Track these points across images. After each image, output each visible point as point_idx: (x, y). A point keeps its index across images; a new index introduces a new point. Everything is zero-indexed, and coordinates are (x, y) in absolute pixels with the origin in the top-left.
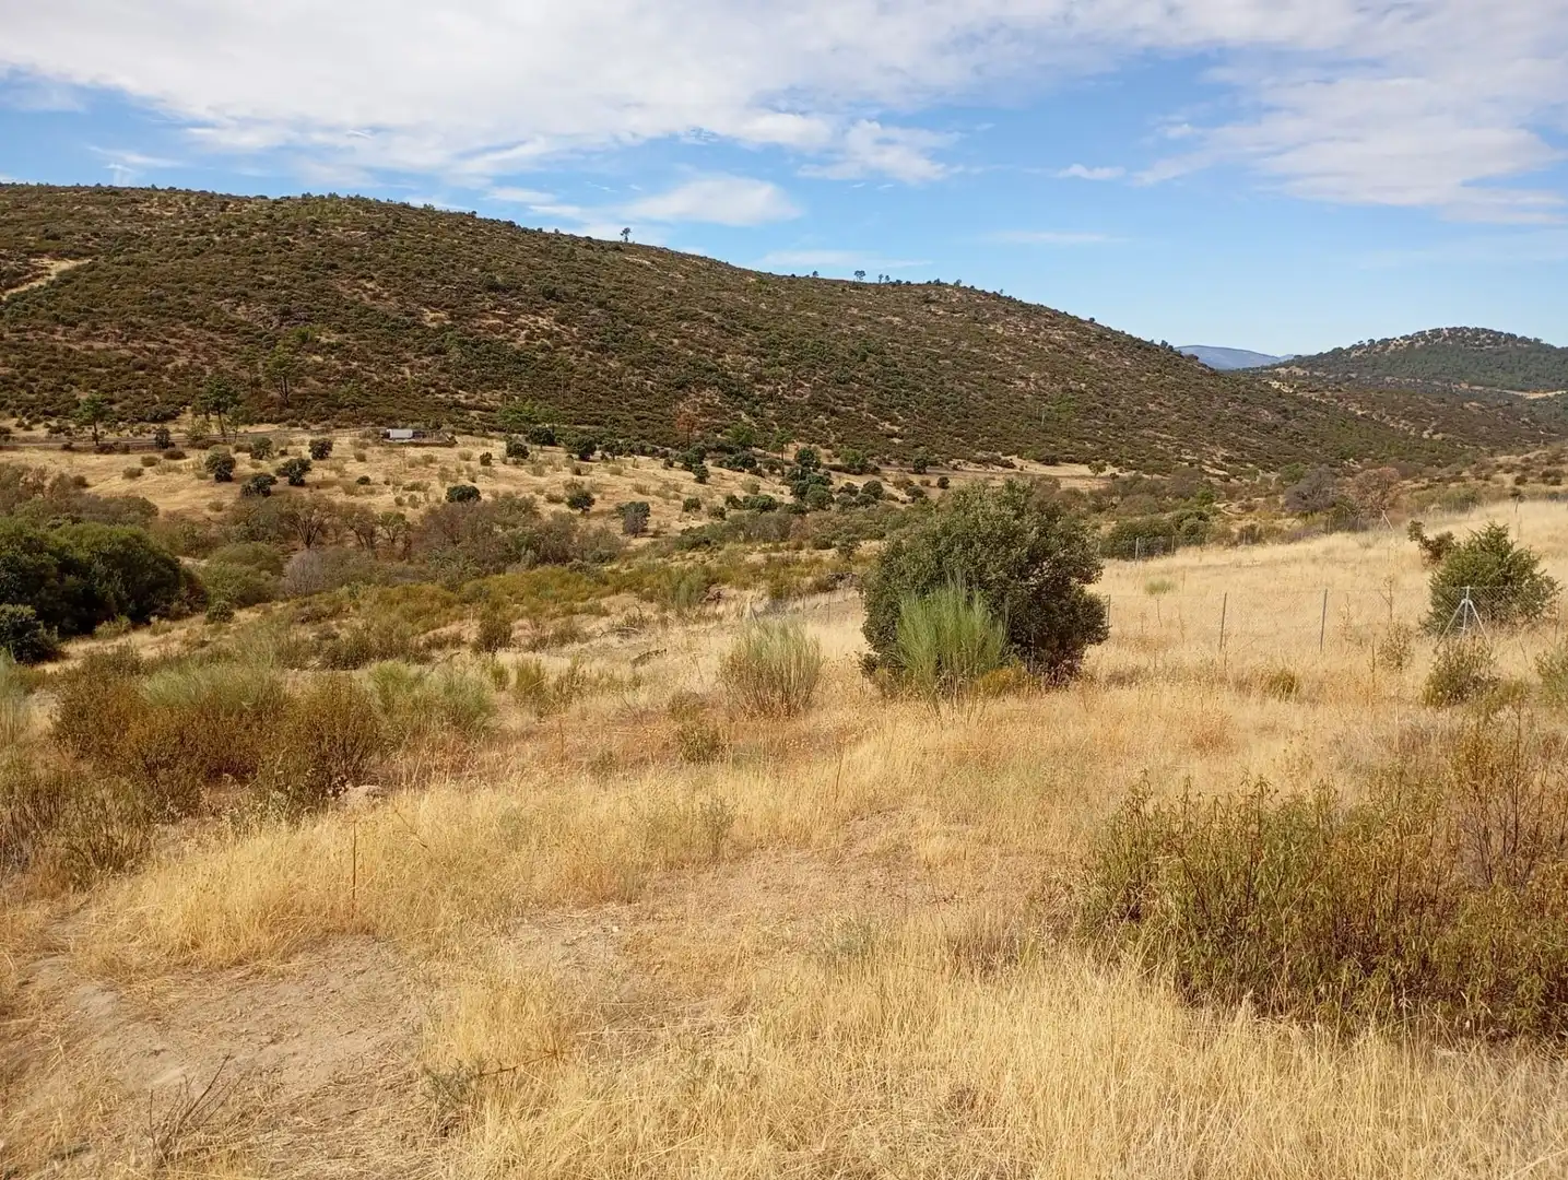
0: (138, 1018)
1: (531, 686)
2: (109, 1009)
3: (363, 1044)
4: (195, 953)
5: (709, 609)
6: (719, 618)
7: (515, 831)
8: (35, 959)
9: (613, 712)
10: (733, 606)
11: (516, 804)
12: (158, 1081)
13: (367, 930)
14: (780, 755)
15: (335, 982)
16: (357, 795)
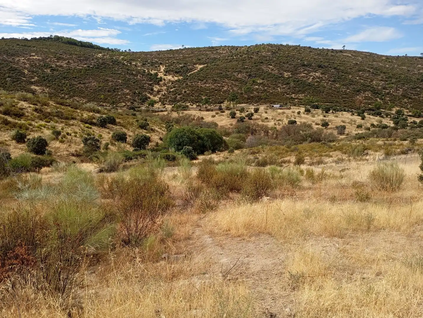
0: (217, 245)
1: (310, 175)
2: (211, 242)
3: (269, 262)
4: (229, 232)
5: (364, 157)
6: (367, 160)
7: (308, 214)
8: (195, 228)
9: (334, 185)
10: (372, 157)
11: (308, 207)
12: (222, 261)
13: (269, 234)
14: (390, 202)
15: (262, 245)
16: (265, 199)
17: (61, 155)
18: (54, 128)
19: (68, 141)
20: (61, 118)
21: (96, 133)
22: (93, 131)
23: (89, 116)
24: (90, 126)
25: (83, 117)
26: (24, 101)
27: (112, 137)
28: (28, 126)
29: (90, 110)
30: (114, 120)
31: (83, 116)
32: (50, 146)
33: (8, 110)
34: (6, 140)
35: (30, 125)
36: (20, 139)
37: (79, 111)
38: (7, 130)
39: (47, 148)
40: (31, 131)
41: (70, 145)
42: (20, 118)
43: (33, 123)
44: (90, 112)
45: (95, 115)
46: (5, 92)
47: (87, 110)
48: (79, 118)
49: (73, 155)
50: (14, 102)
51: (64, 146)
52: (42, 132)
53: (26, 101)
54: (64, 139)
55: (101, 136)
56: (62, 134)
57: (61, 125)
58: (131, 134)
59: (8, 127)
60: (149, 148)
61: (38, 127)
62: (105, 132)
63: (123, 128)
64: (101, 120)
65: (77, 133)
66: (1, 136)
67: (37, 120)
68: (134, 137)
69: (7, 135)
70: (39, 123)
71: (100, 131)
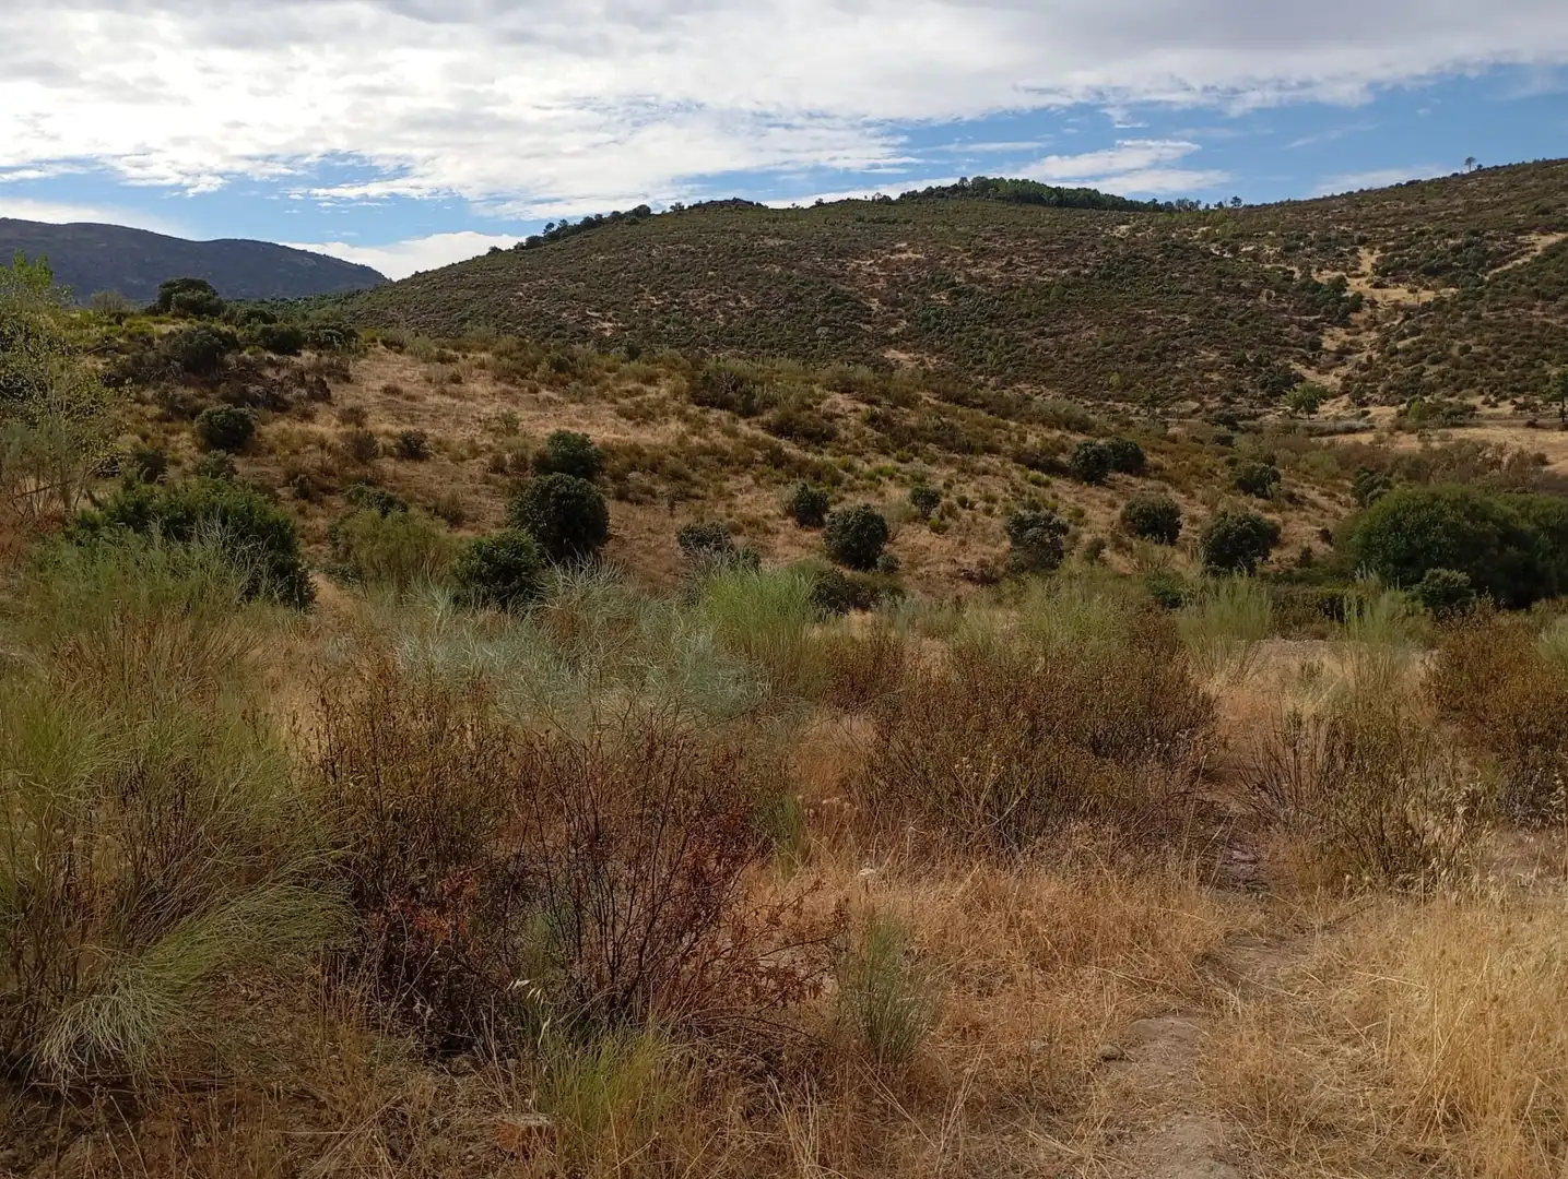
17: (928, 576)
18: (921, 480)
19: (960, 529)
20: (950, 449)
21: (1063, 501)
22: (1055, 496)
24: (1045, 477)
25: (1025, 446)
26: (842, 392)
27: (1124, 518)
28: (841, 471)
29: (1053, 421)
30: (1140, 458)
31: (1024, 440)
32: (898, 540)
33: (791, 420)
34: (766, 517)
35: (849, 468)
36: (808, 512)
37: (1013, 424)
38: (779, 482)
39: (886, 547)
40: (846, 490)
41: (963, 543)
42: (823, 447)
43: (859, 463)
44: (1051, 427)
45: (1067, 438)
46: (791, 364)
47: (1043, 422)
48: (1008, 447)
49: (970, 578)
50: (812, 394)
51: (943, 544)
52: (882, 495)
53: (849, 392)
54: (948, 520)
55: (1080, 514)
56: (944, 500)
57: (945, 473)
58: (1201, 511)
59: (779, 474)
60: (1269, 569)
61: (872, 478)
62: (1097, 502)
63: (1170, 488)
64: (1087, 457)
65: (994, 501)
66: (755, 501)
67: (871, 455)
68: (1210, 523)
69: (773, 500)
70: (875, 465)
71: (1080, 496)
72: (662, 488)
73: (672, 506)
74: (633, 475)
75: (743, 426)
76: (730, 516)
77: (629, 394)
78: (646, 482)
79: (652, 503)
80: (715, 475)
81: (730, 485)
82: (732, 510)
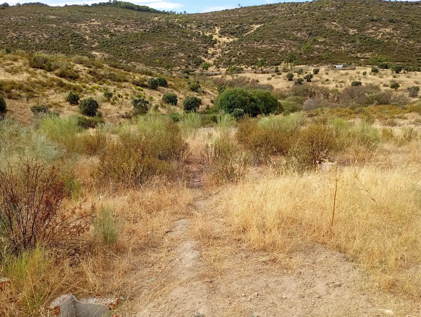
0: (202, 277)
2: (191, 264)
8: (180, 218)
13: (341, 249)
17: (111, 117)
18: (107, 90)
19: (119, 103)
20: (114, 81)
21: (147, 95)
22: (144, 94)
23: (141, 78)
24: (141, 88)
26: (80, 64)
27: (163, 99)
28: (82, 88)
29: (142, 73)
30: (166, 83)
31: (135, 78)
32: (101, 107)
33: (64, 72)
34: (60, 102)
35: (84, 87)
36: (73, 100)
37: (131, 73)
38: (63, 91)
39: (98, 110)
40: (84, 93)
41: (120, 107)
42: (75, 80)
43: (87, 85)
44: (142, 74)
45: (146, 77)
46: (63, 55)
47: (139, 73)
48: (131, 80)
49: (123, 117)
50: (70, 64)
51: (115, 108)
52: (95, 94)
53: (82, 64)
54: (115, 101)
55: (152, 98)
56: (114, 96)
57: (113, 88)
58: (182, 96)
59: (63, 89)
60: (200, 110)
62: (156, 95)
63: (174, 90)
64: (152, 82)
65: (128, 95)
66: (56, 97)
67: (91, 83)
68: (184, 99)
69: (61, 97)
70: (92, 86)
71: (151, 93)
72: (23, 94)
73: (28, 100)
74: (13, 90)
75: (49, 74)
76: (48, 102)
77: (8, 65)
78: (18, 92)
79: (20, 99)
80: (41, 90)
81: (46, 93)
82: (48, 100)
